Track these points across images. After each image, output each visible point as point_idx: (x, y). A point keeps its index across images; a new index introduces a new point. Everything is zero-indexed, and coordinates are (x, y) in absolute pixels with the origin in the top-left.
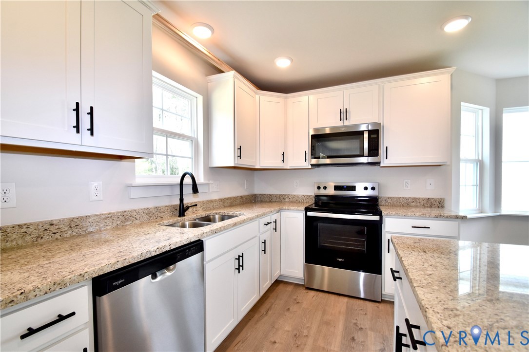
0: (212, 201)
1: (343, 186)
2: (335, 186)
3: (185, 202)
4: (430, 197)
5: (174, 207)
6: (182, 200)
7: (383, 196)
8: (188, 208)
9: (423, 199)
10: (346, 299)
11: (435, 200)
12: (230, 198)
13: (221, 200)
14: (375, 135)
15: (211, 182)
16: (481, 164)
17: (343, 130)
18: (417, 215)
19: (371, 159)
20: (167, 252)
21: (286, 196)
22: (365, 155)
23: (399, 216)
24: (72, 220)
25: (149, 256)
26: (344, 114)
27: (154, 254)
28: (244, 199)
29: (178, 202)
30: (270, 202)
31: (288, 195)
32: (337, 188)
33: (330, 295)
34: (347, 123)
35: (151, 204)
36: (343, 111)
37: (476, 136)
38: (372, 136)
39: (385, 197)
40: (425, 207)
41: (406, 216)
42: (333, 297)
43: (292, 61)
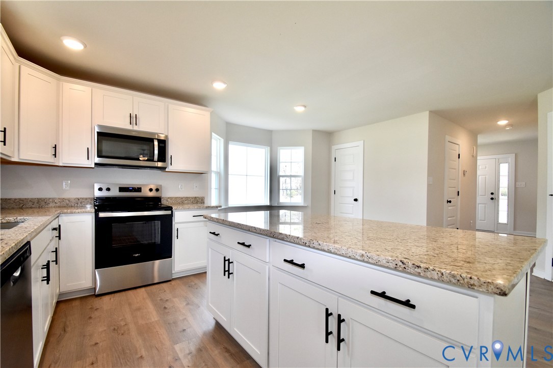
1: (128, 188)
2: (120, 188)
4: (196, 196)
9: (192, 198)
10: (143, 289)
11: (199, 198)
14: (163, 144)
16: (219, 174)
17: (134, 134)
18: (196, 207)
19: (160, 164)
21: (51, 200)
22: (155, 160)
23: (185, 209)
26: (134, 119)
31: (54, 199)
32: (122, 189)
33: (126, 292)
34: (136, 128)
36: (133, 115)
38: (161, 145)
39: (166, 197)
40: (193, 204)
41: (189, 209)
42: (130, 292)
43: (85, 46)
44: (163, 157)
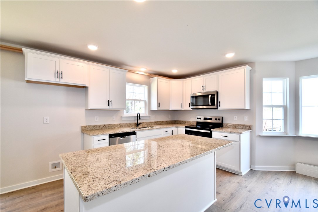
0: (151, 122)
1: (207, 118)
2: (204, 118)
3: (139, 122)
4: (245, 124)
5: (135, 123)
6: (138, 121)
7: (225, 123)
8: (140, 124)
9: (242, 125)
11: (247, 126)
12: (160, 122)
13: (155, 122)
15: (151, 115)
16: (285, 108)
18: (223, 131)
19: (212, 107)
20: (124, 133)
22: (210, 105)
23: (217, 131)
24: (108, 125)
25: (120, 133)
26: (203, 87)
27: (121, 132)
28: (168, 122)
29: (136, 122)
30: (181, 124)
31: (187, 121)
32: (205, 119)
34: (205, 91)
35: (128, 122)
36: (203, 86)
37: (283, 93)
38: (213, 97)
39: (225, 124)
40: (243, 129)
41: (219, 132)
44: (213, 103)
